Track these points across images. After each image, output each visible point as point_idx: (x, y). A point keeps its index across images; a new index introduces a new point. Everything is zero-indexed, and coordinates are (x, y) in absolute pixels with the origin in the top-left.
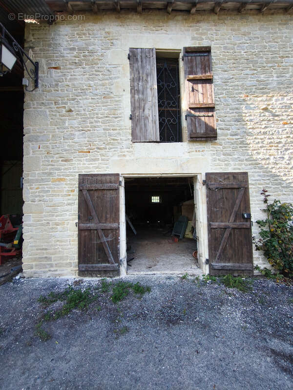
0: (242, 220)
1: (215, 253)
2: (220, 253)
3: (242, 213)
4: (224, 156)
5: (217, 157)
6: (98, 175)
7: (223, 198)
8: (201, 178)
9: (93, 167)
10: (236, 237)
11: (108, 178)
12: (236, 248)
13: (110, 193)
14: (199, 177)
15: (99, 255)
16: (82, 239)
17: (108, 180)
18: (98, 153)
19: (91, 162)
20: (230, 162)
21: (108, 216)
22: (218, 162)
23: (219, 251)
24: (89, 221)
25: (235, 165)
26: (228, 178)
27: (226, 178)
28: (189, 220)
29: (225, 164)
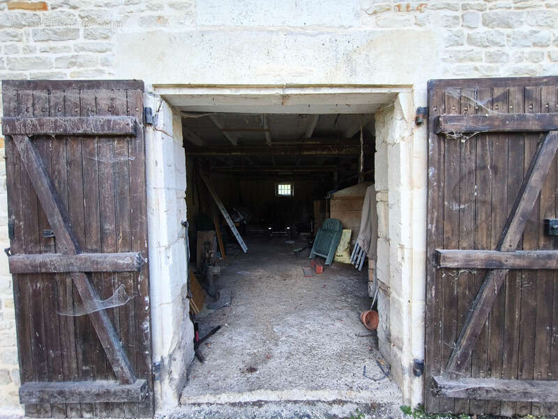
0: (542, 243)
1: (446, 347)
2: (466, 348)
3: (542, 218)
4: (486, 29)
5: (466, 31)
6: (68, 84)
7: (484, 168)
8: (411, 103)
9: (57, 59)
10: (519, 296)
11: (103, 94)
12: (516, 333)
13: (113, 150)
14: (403, 98)
15: (84, 353)
16: (29, 303)
17: (104, 104)
18: (76, 12)
19: (52, 44)
20: (506, 49)
21: (109, 227)
22: (467, 47)
23: (464, 342)
24: (47, 245)
25: (520, 59)
26: (505, 98)
27: (498, 100)
28: (345, 229)
29: (490, 55)
